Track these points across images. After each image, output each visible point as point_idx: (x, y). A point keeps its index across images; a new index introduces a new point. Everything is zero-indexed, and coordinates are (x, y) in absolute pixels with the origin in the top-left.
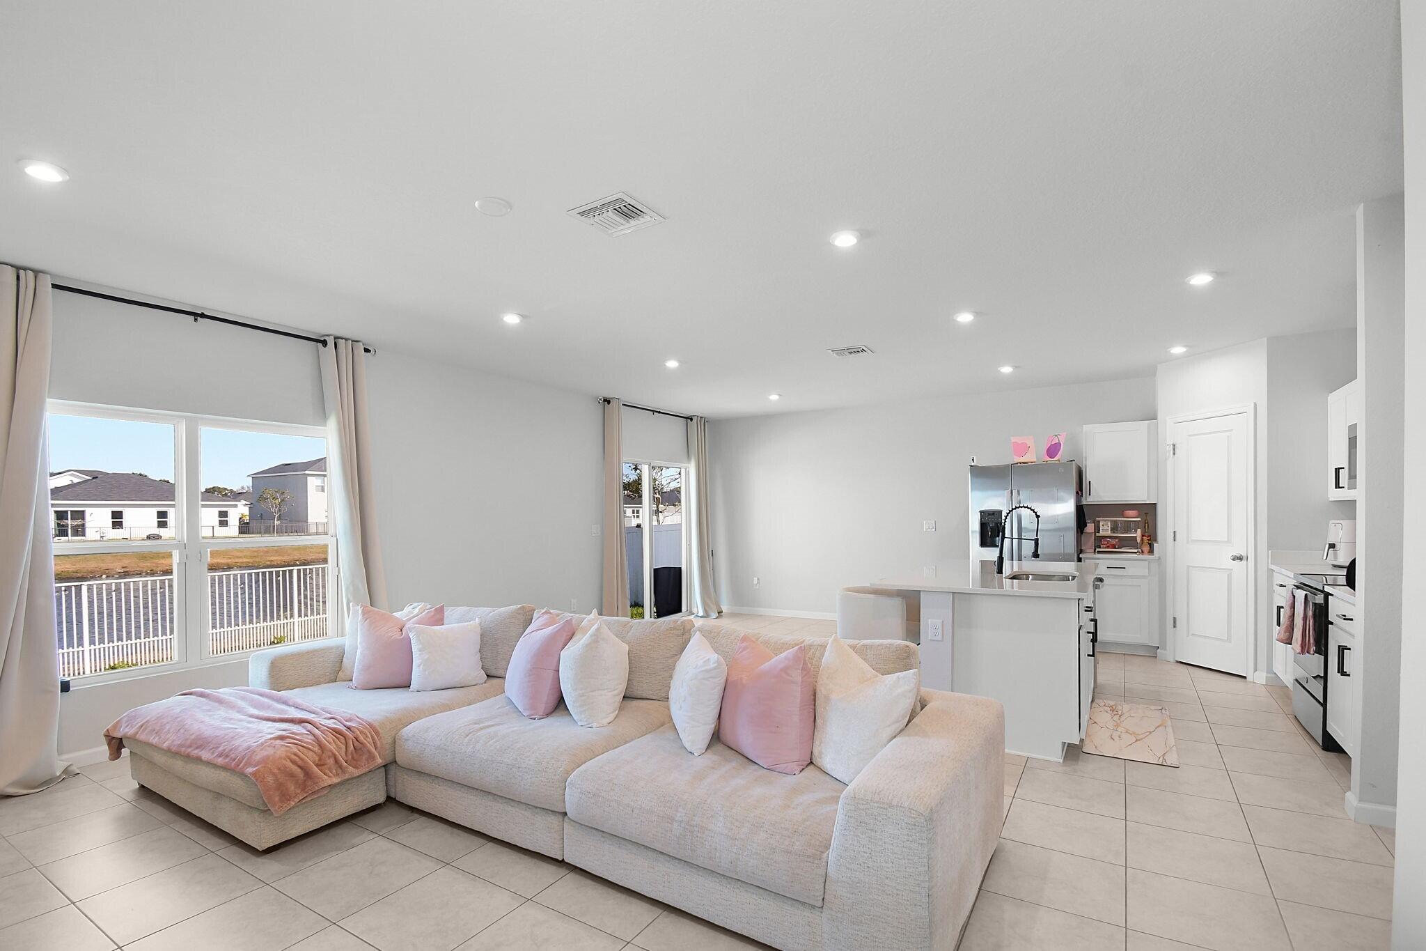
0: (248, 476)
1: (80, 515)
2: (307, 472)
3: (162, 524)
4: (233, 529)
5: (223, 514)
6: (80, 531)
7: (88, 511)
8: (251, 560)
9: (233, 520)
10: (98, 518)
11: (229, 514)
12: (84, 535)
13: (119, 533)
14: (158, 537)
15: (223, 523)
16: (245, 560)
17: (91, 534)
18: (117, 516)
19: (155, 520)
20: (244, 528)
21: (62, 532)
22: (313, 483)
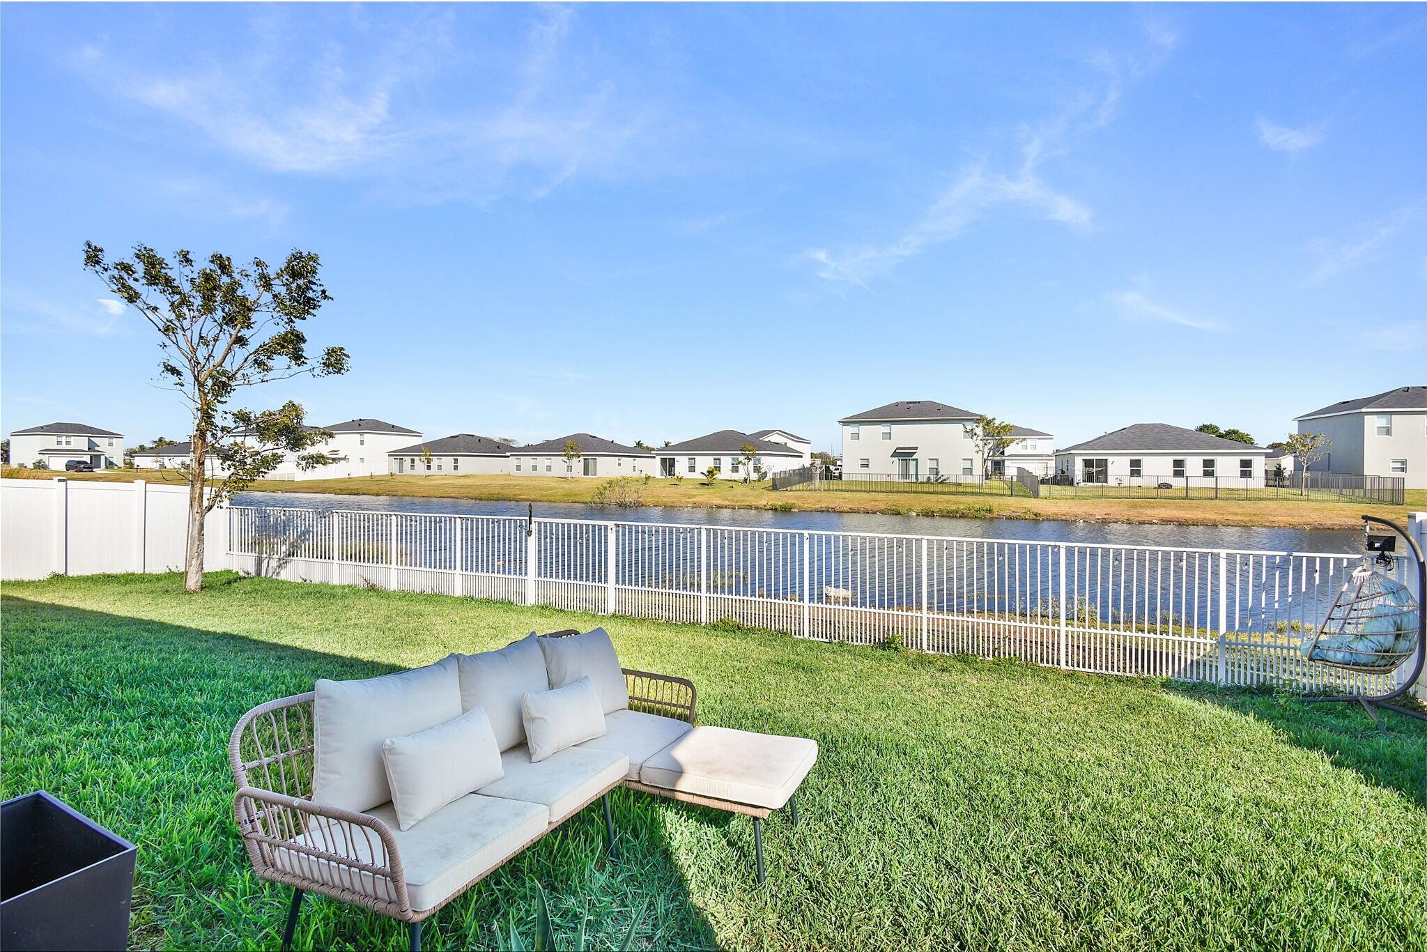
0: (1293, 420)
1: (1103, 463)
2: (1363, 410)
3: (1178, 474)
5: (1248, 465)
6: (1103, 478)
7: (1110, 459)
8: (1247, 519)
9: (1258, 471)
10: (1118, 466)
11: (1254, 464)
12: (1106, 482)
13: (1136, 481)
14: (1168, 486)
15: (1244, 474)
17: (1112, 481)
18: (1136, 464)
19: (1171, 470)
21: (1089, 478)
22: (1372, 424)
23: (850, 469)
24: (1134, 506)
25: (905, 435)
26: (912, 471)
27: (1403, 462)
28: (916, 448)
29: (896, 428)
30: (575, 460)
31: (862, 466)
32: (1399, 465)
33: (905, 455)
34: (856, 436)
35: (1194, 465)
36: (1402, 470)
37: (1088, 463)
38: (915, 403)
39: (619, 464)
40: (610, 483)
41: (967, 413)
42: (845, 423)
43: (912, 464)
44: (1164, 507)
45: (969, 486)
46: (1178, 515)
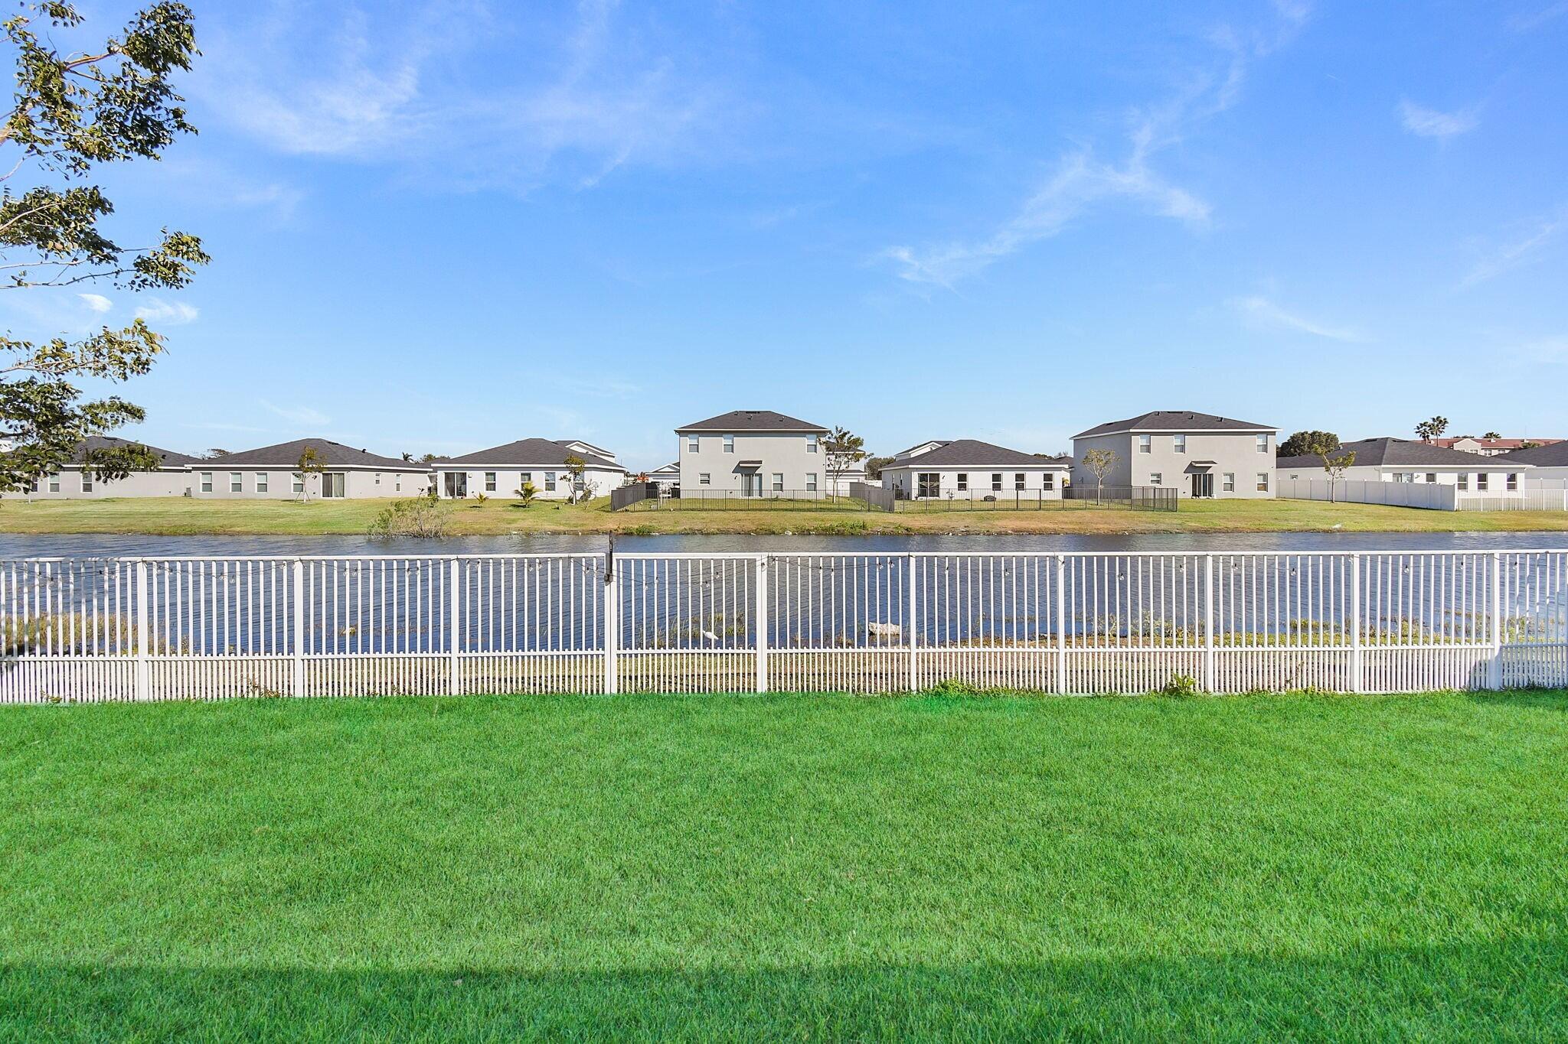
0: (1070, 439)
1: (935, 478)
2: (1131, 430)
3: (997, 487)
4: (1056, 494)
5: (1048, 478)
6: (935, 492)
7: (942, 474)
8: (1077, 527)
9: (1057, 484)
10: (948, 481)
11: (1053, 478)
12: (938, 496)
13: (965, 495)
14: (993, 499)
15: (1048, 487)
16: (1071, 526)
17: (943, 496)
18: (962, 478)
20: (1068, 493)
21: (923, 492)
22: (1137, 442)
23: (690, 486)
24: (981, 518)
25: (749, 448)
26: (756, 486)
27: (1159, 476)
28: (760, 462)
29: (739, 441)
30: (309, 475)
31: (702, 482)
32: (1155, 478)
33: (748, 470)
34: (696, 448)
35: (1008, 479)
36: (1158, 482)
37: (923, 478)
38: (755, 412)
39: (378, 482)
40: (398, 505)
41: (810, 426)
42: (681, 433)
43: (756, 479)
44: (1006, 518)
45: (817, 502)
46: (1027, 526)
